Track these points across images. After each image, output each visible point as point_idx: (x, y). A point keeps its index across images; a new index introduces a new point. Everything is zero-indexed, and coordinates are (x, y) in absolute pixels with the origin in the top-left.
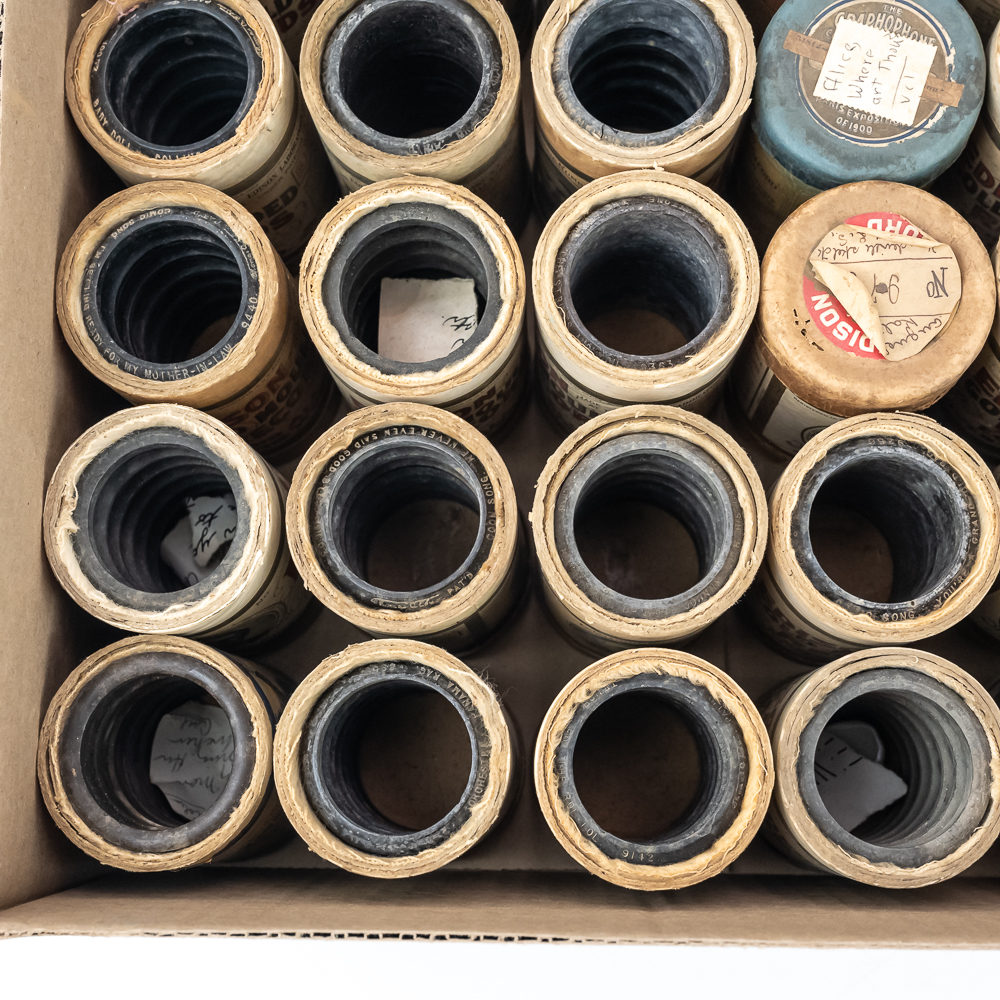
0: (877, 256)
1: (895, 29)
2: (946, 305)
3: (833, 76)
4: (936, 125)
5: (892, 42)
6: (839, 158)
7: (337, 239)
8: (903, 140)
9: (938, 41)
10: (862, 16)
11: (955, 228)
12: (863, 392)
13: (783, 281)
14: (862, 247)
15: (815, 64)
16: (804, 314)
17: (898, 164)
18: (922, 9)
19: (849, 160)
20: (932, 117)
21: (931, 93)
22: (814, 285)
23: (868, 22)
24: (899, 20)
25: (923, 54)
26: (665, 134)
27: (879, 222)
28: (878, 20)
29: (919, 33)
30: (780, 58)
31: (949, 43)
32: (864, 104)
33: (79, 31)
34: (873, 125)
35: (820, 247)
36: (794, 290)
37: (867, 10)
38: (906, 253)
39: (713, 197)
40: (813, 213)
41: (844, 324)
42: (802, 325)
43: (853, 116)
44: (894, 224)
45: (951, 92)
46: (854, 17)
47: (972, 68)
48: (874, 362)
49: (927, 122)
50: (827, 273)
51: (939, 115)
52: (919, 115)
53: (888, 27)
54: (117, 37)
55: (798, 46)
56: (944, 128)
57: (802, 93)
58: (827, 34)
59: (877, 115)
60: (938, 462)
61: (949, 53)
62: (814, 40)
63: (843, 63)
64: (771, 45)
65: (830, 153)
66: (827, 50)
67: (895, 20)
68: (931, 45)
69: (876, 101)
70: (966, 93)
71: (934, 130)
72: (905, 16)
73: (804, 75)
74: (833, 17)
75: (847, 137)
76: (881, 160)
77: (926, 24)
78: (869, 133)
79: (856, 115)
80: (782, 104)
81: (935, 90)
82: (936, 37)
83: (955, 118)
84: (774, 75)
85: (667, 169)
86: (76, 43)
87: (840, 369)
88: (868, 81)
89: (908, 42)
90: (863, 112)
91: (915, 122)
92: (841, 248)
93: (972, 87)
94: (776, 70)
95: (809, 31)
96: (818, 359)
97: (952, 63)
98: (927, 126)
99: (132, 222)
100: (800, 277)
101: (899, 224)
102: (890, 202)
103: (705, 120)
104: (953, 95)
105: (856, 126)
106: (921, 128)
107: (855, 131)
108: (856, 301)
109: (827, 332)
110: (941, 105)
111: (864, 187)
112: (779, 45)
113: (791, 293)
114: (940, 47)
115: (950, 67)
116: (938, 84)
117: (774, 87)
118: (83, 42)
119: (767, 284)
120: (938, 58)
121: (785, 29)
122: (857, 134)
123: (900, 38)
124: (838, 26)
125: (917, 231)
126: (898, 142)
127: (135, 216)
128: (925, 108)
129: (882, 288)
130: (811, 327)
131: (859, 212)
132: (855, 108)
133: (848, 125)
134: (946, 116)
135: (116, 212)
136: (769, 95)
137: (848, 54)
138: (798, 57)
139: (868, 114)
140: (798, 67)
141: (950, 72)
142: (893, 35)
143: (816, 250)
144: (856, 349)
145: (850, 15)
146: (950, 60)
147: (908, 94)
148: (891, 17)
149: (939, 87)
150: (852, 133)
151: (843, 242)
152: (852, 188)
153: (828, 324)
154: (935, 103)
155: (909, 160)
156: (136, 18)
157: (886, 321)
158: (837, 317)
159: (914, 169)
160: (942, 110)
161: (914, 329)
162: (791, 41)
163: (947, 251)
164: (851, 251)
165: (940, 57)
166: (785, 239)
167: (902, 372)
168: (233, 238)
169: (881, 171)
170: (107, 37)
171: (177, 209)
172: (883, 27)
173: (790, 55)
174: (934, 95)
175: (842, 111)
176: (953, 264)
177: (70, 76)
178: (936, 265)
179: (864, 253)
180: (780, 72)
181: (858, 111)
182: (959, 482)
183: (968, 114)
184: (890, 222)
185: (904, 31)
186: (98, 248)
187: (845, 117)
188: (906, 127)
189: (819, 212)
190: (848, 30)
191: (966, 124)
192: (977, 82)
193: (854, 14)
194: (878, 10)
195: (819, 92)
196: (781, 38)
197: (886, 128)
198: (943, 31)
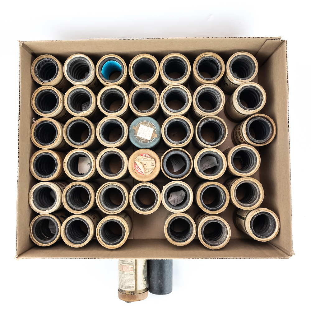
0: (144, 160)
1: (148, 126)
2: (153, 167)
3: (139, 133)
5: (148, 128)
7: (69, 158)
8: (149, 142)
9: (154, 128)
11: (155, 156)
12: (141, 180)
13: (131, 164)
14: (142, 159)
15: (137, 131)
16: (134, 168)
18: (152, 123)
19: (141, 145)
22: (136, 164)
23: (144, 125)
25: (152, 129)
26: (115, 142)
27: (145, 155)
29: (151, 127)
31: (156, 128)
32: (144, 137)
33: (32, 127)
34: (145, 140)
36: (133, 165)
37: (144, 123)
38: (148, 160)
41: (139, 170)
42: (134, 170)
43: (142, 139)
47: (159, 132)
48: (143, 175)
50: (137, 162)
54: (37, 127)
55: (134, 128)
56: (154, 141)
57: (135, 135)
58: (139, 127)
60: (153, 189)
62: (137, 128)
64: (130, 129)
65: (139, 144)
66: (139, 129)
70: (158, 136)
71: (153, 141)
72: (150, 124)
73: (135, 133)
74: (140, 124)
75: (141, 142)
76: (146, 145)
77: (152, 125)
80: (132, 137)
83: (156, 139)
85: (115, 147)
86: (31, 129)
87: (139, 176)
88: (144, 134)
95: (136, 126)
96: (135, 175)
99: (40, 155)
100: (134, 163)
101: (148, 155)
102: (146, 152)
103: (121, 140)
104: (156, 136)
106: (151, 141)
108: (141, 166)
109: (137, 171)
111: (143, 150)
112: (132, 128)
113: (132, 166)
116: (154, 134)
117: (131, 134)
118: (32, 129)
119: (129, 164)
121: (132, 126)
122: (143, 141)
125: (150, 157)
127: (40, 154)
128: (152, 138)
129: (145, 164)
130: (135, 170)
131: (142, 154)
135: (38, 153)
136: (130, 136)
137: (141, 130)
138: (135, 130)
143: (136, 159)
144: (141, 173)
146: (156, 131)
147: (150, 136)
148: (148, 124)
151: (140, 158)
152: (141, 150)
153: (137, 170)
155: (149, 145)
156: (40, 124)
157: (145, 169)
158: (139, 169)
159: (150, 147)
160: (154, 138)
161: (149, 171)
163: (153, 160)
165: (154, 130)
166: (132, 157)
167: (147, 177)
168: (54, 157)
169: (146, 147)
170: (36, 127)
171: (46, 153)
172: (146, 126)
173: (133, 130)
174: (153, 136)
176: (154, 162)
177: (31, 134)
178: (153, 161)
179: (142, 160)
180: (132, 132)
182: (155, 192)
186: (35, 158)
188: (149, 140)
189: (136, 154)
190: (142, 126)
191: (158, 140)
192: (159, 134)
193: (142, 124)
194: (146, 123)
195: (137, 135)
196: (132, 127)
197: (147, 141)
198: (155, 126)
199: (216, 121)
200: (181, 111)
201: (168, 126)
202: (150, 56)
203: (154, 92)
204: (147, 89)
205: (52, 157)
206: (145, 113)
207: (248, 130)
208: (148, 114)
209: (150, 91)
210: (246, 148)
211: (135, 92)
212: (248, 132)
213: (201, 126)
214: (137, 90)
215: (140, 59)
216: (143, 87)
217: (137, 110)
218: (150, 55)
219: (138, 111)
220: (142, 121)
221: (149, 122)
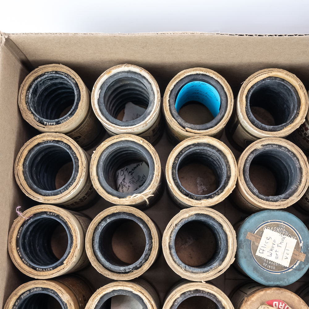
1: (283, 233)
3: (262, 248)
4: (296, 267)
5: (282, 237)
6: (264, 278)
7: (96, 303)
8: (285, 272)
9: (297, 238)
10: (272, 228)
15: (256, 244)
17: (284, 281)
18: (292, 226)
19: (266, 279)
20: (295, 264)
21: (295, 256)
23: (274, 230)
24: (284, 230)
25: (292, 242)
26: (206, 269)
27: (277, 303)
28: (277, 230)
29: (291, 235)
30: (245, 241)
31: (301, 239)
32: (272, 259)
33: (13, 226)
34: (276, 266)
37: (274, 226)
39: (221, 294)
40: (255, 300)
43: (269, 262)
44: (282, 304)
45: (301, 256)
46: (269, 228)
49: (293, 266)
51: (297, 264)
52: (291, 264)
53: (281, 232)
54: (25, 226)
56: (299, 269)
57: (252, 253)
58: (261, 234)
59: (277, 263)
61: (301, 243)
62: (256, 235)
63: (266, 244)
64: (242, 237)
65: (261, 276)
66: (260, 239)
67: (283, 230)
68: (295, 239)
69: (277, 258)
70: (306, 257)
71: (296, 269)
72: (287, 229)
73: (253, 247)
74: (263, 228)
76: (278, 278)
77: (293, 232)
78: (274, 269)
79: (270, 262)
80: (245, 257)
81: (296, 255)
82: (296, 237)
83: (303, 266)
84: (243, 247)
85: (207, 282)
86: (11, 230)
88: (274, 251)
89: (287, 238)
90: (272, 261)
91: (289, 266)
94: (243, 246)
95: (254, 232)
97: (302, 246)
98: (294, 268)
99: (28, 293)
101: (284, 304)
103: (220, 265)
104: (303, 257)
105: (270, 266)
106: (291, 268)
110: (298, 260)
111: (272, 291)
112: (245, 237)
114: (298, 240)
115: (301, 247)
117: (243, 252)
118: (14, 230)
121: (246, 232)
122: (270, 269)
123: (285, 236)
124: (264, 231)
125: (290, 308)
126: (284, 273)
127: (30, 290)
128: (293, 261)
131: (270, 299)
132: (270, 260)
133: (267, 266)
134: (299, 265)
135: (23, 290)
136: (241, 254)
137: (267, 241)
138: (251, 241)
139: (274, 262)
140: (251, 244)
141: (301, 249)
142: (282, 235)
145: (268, 227)
146: (301, 245)
147: (287, 256)
148: (282, 229)
149: (298, 254)
150: (268, 269)
152: (269, 291)
154: (296, 259)
155: (287, 280)
156: (32, 220)
159: (289, 283)
160: (298, 262)
162: (249, 236)
165: (298, 244)
168: (61, 300)
169: (278, 283)
170: (22, 225)
171: (44, 289)
172: (279, 232)
173: (248, 240)
174: (296, 257)
175: (265, 261)
177: (9, 242)
180: (245, 246)
181: (270, 261)
184: (281, 303)
185: (286, 234)
186: (17, 301)
187: (266, 263)
188: (286, 268)
189: (257, 300)
190: (267, 232)
191: (307, 268)
194: (278, 226)
195: (258, 254)
196: (245, 235)
197: (280, 267)
198: (299, 235)
202: (287, 75)
203: (295, 155)
204: (280, 146)
205: (57, 299)
206: (277, 203)
208: (282, 204)
209: (287, 153)
211: (252, 152)
214: (255, 150)
215: (264, 80)
216: (270, 142)
217: (257, 193)
218: (286, 72)
220: (269, 221)
221: (284, 223)
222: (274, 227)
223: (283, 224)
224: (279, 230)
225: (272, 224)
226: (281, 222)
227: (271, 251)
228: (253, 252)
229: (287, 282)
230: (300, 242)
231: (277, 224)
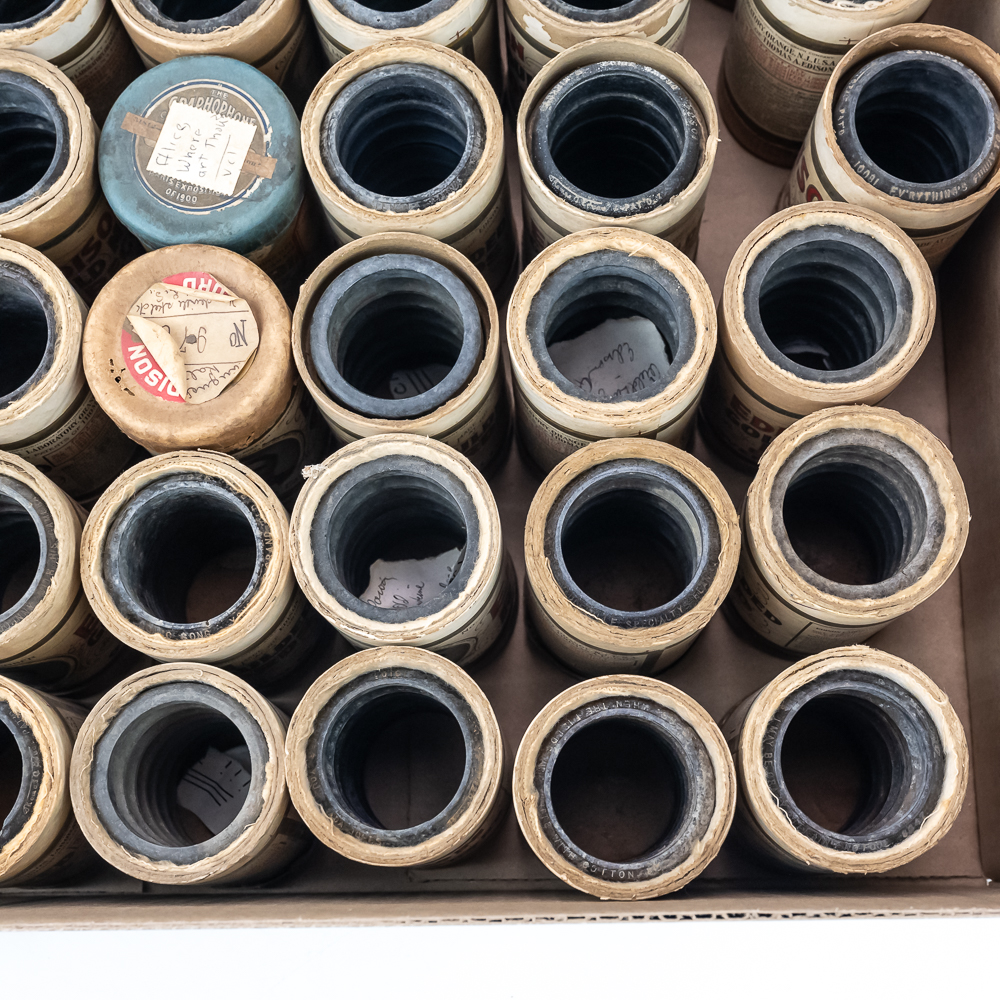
0: (188, 311)
1: (221, 111)
2: (243, 354)
3: (165, 153)
4: (252, 195)
5: (217, 122)
6: (165, 225)
8: (223, 208)
9: (257, 121)
10: (193, 99)
11: (257, 285)
12: (162, 432)
13: (101, 334)
14: (175, 303)
15: (149, 142)
16: (120, 363)
17: (216, 230)
18: (245, 93)
19: (174, 226)
20: (250, 188)
21: (251, 166)
22: (131, 338)
23: (198, 105)
24: (224, 103)
25: (244, 132)
26: (6, 204)
27: (193, 281)
28: (206, 103)
29: (242, 114)
30: (118, 137)
31: (268, 122)
32: (191, 177)
34: (198, 196)
35: (138, 303)
36: (112, 342)
37: (198, 94)
38: (212, 308)
39: (41, 259)
40: (131, 273)
41: (155, 372)
42: (117, 373)
43: (180, 187)
44: (206, 283)
45: (267, 165)
46: (186, 100)
47: (285, 144)
48: (177, 404)
49: (245, 193)
50: (141, 326)
51: (256, 186)
52: (238, 187)
53: (215, 109)
55: (131, 124)
56: (257, 198)
57: (137, 168)
58: (161, 116)
59: (202, 186)
60: (239, 495)
61: (267, 132)
62: (150, 121)
63: (174, 141)
64: (110, 125)
65: (158, 220)
66: (160, 130)
67: (221, 103)
68: (251, 125)
69: (202, 174)
70: (279, 166)
71: (250, 200)
72: (231, 100)
73: (139, 151)
74: (168, 101)
75: (174, 206)
76: (203, 226)
77: (248, 107)
78: (194, 202)
79: (184, 187)
80: (118, 176)
81: (254, 164)
82: (256, 118)
83: (269, 189)
84: (111, 152)
85: (5, 235)
87: (146, 412)
88: (195, 157)
89: (232, 123)
90: (190, 184)
91: (235, 193)
92: (158, 304)
93: (285, 160)
94: (114, 148)
95: (145, 113)
96: (126, 403)
97: (269, 140)
98: (245, 196)
100: (119, 330)
101: (210, 281)
102: (201, 264)
103: (45, 191)
104: (268, 168)
105: (183, 196)
106: (240, 197)
107: (182, 200)
108: (163, 349)
109: (139, 378)
110: (258, 177)
111: (179, 249)
112: (118, 126)
113: (108, 346)
114: (259, 127)
115: (268, 143)
116: (256, 158)
117: (111, 162)
119: (87, 337)
120: (257, 136)
121: (122, 112)
122: (185, 203)
123: (225, 119)
124: (171, 108)
125: (225, 289)
126: (219, 210)
128: (245, 180)
129: (192, 339)
130: (126, 375)
131: (175, 272)
132: (183, 181)
133: (176, 195)
134: (262, 187)
136: (107, 170)
137: (179, 133)
138: (135, 136)
139: (194, 186)
140: (134, 145)
141: (267, 148)
142: (219, 116)
143: (135, 306)
144: (164, 394)
145: (182, 99)
146: (267, 138)
147: (230, 168)
148: (218, 100)
149: (257, 161)
150: (179, 202)
151: (159, 299)
152: (168, 251)
153: (141, 372)
154: (253, 175)
155: (226, 226)
157: (192, 368)
158: (150, 366)
159: (231, 234)
160: (259, 181)
161: (216, 375)
162: (129, 122)
163: (243, 305)
164: (166, 307)
165: (259, 135)
166: (106, 296)
167: (200, 414)
169: (202, 236)
172: (211, 110)
173: (128, 134)
174: (251, 168)
175: (171, 183)
176: (250, 317)
178: (242, 316)
179: (177, 309)
180: (117, 149)
181: (185, 183)
182: (256, 514)
183: (279, 185)
184: (202, 280)
185: (229, 112)
187: (173, 188)
188: (227, 197)
189: (138, 273)
190: (179, 112)
191: (279, 194)
192: (288, 157)
193: (186, 97)
194: (207, 94)
195: (152, 167)
196: (120, 117)
197: (209, 198)
198: (263, 112)
199: (648, 69)
200: (428, 17)
201: (342, 103)
206: (207, 37)
207: (847, 124)
208: (221, 38)
210: (841, 229)
212: (849, 135)
213: (548, 104)
217: (156, 15)
219: (159, 24)
220: (185, 83)
221: (224, 86)
222: (200, 98)
223: (220, 87)
224: (210, 104)
225: (191, 90)
226: (216, 84)
227: (188, 159)
228: (141, 164)
229: (225, 231)
230: (264, 130)
231: (205, 89)
